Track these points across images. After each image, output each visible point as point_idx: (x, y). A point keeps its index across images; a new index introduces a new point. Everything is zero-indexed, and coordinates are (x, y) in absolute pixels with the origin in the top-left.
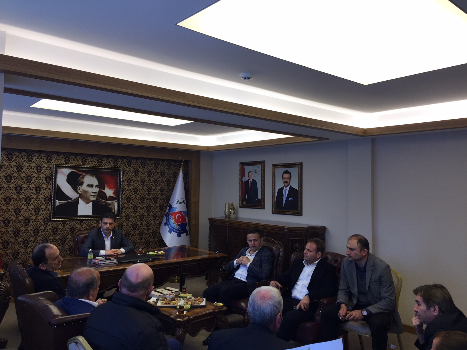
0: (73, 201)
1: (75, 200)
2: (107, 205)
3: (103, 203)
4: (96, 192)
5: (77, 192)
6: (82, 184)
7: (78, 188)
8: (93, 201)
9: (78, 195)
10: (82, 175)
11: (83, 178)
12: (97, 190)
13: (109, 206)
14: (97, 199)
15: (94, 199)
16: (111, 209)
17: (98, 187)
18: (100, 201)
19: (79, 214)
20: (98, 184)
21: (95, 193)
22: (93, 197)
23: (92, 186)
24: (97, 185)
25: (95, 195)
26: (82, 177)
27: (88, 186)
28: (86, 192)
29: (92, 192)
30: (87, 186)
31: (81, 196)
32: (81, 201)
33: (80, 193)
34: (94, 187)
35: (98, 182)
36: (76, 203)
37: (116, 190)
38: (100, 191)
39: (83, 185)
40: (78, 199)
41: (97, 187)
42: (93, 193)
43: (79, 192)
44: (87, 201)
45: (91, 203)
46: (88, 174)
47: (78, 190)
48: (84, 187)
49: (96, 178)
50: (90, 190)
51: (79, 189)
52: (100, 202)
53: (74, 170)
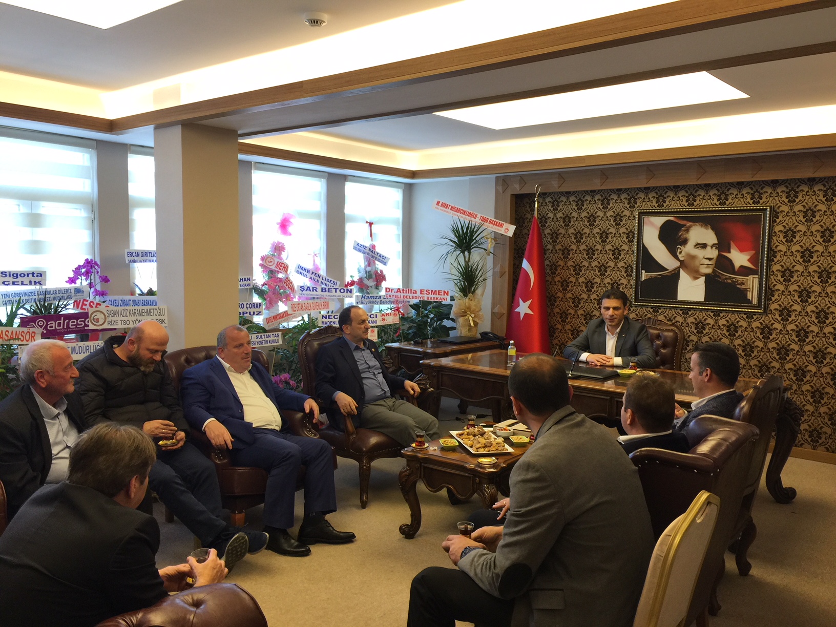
0: (669, 274)
1: (673, 272)
2: (734, 283)
3: (726, 279)
4: (711, 257)
5: (677, 258)
6: (685, 242)
7: (679, 250)
8: (707, 276)
9: (678, 264)
10: (685, 225)
11: (687, 231)
12: (713, 253)
13: (739, 286)
14: (714, 271)
15: (709, 271)
16: (744, 293)
17: (716, 248)
18: (720, 275)
19: (681, 296)
20: (716, 241)
21: (710, 259)
22: (706, 268)
23: (704, 246)
24: (714, 244)
25: (710, 263)
26: (685, 231)
27: (698, 246)
28: (693, 257)
29: (704, 257)
30: (695, 246)
31: (683, 264)
32: (683, 274)
33: (682, 259)
34: (709, 248)
35: (717, 238)
36: (674, 277)
37: (757, 254)
38: (720, 256)
39: (686, 244)
40: (678, 269)
41: (714, 248)
42: (706, 259)
43: (680, 257)
44: (695, 274)
45: (703, 279)
46: (697, 224)
47: (678, 254)
48: (689, 249)
49: (712, 229)
50: (700, 253)
51: (680, 253)
52: (720, 278)
53: (672, 218)
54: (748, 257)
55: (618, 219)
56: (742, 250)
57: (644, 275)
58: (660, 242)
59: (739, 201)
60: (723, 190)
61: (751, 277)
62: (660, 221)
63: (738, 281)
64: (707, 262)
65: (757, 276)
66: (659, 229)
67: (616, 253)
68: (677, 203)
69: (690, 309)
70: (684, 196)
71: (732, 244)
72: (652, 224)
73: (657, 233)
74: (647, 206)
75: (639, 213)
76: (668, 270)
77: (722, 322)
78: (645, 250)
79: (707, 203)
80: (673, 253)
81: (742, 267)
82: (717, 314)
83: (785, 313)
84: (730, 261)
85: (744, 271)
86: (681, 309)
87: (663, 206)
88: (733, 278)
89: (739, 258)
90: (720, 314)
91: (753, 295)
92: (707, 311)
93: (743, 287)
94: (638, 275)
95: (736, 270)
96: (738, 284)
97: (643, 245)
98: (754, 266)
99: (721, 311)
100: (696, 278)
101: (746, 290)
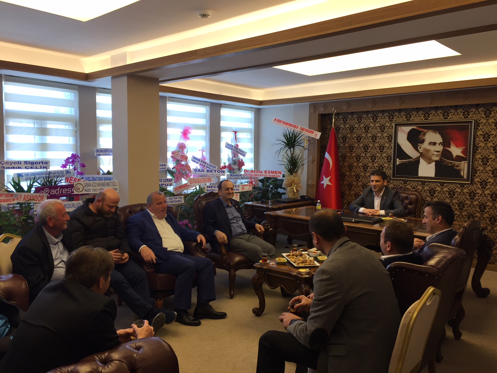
0: (413, 161)
1: (416, 160)
2: (453, 166)
3: (448, 163)
4: (439, 150)
5: (418, 151)
6: (423, 141)
7: (419, 146)
8: (436, 162)
9: (419, 155)
11: (424, 135)
12: (440, 148)
13: (456, 168)
14: (440, 159)
15: (437, 159)
16: (459, 172)
17: (442, 145)
18: (444, 161)
19: (420, 174)
20: (442, 141)
21: (438, 152)
22: (436, 157)
23: (434, 144)
24: (441, 143)
25: (438, 154)
26: (423, 135)
27: (431, 144)
28: (428, 151)
29: (434, 151)
30: (429, 144)
31: (422, 155)
32: (422, 161)
33: (421, 152)
34: (437, 145)
35: (442, 139)
36: (417, 162)
37: (466, 149)
38: (444, 149)
39: (424, 142)
40: (418, 158)
41: (440, 145)
42: (436, 151)
43: (420, 150)
44: (429, 161)
45: (434, 164)
46: (430, 131)
47: (419, 149)
48: (425, 145)
49: (440, 134)
50: (432, 148)
51: (420, 148)
52: (444, 163)
53: (415, 127)
54: (461, 150)
55: (382, 128)
56: (457, 146)
57: (398, 162)
58: (408, 142)
59: (456, 117)
60: (446, 110)
61: (463, 162)
62: (408, 129)
63: (455, 164)
64: (436, 153)
65: (466, 162)
66: (407, 134)
67: (382, 148)
68: (419, 118)
69: (426, 182)
70: (423, 114)
71: (451, 142)
72: (403, 131)
73: (406, 136)
74: (400, 120)
75: (395, 124)
76: (413, 158)
77: (445, 189)
78: (399, 147)
79: (436, 118)
80: (416, 148)
81: (457, 156)
82: (442, 184)
83: (484, 184)
84: (450, 153)
85: (459, 158)
86: (421, 181)
87: (410, 120)
88: (452, 163)
89: (456, 151)
90: (444, 184)
91: (464, 173)
92: (437, 183)
93: (458, 168)
94: (395, 162)
95: (454, 158)
96: (455, 166)
97: (398, 144)
98: (465, 155)
99: (445, 183)
100: (430, 163)
101: (460, 170)
